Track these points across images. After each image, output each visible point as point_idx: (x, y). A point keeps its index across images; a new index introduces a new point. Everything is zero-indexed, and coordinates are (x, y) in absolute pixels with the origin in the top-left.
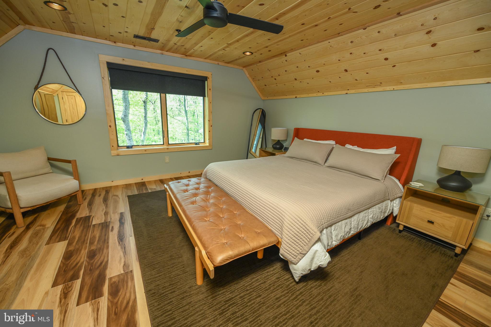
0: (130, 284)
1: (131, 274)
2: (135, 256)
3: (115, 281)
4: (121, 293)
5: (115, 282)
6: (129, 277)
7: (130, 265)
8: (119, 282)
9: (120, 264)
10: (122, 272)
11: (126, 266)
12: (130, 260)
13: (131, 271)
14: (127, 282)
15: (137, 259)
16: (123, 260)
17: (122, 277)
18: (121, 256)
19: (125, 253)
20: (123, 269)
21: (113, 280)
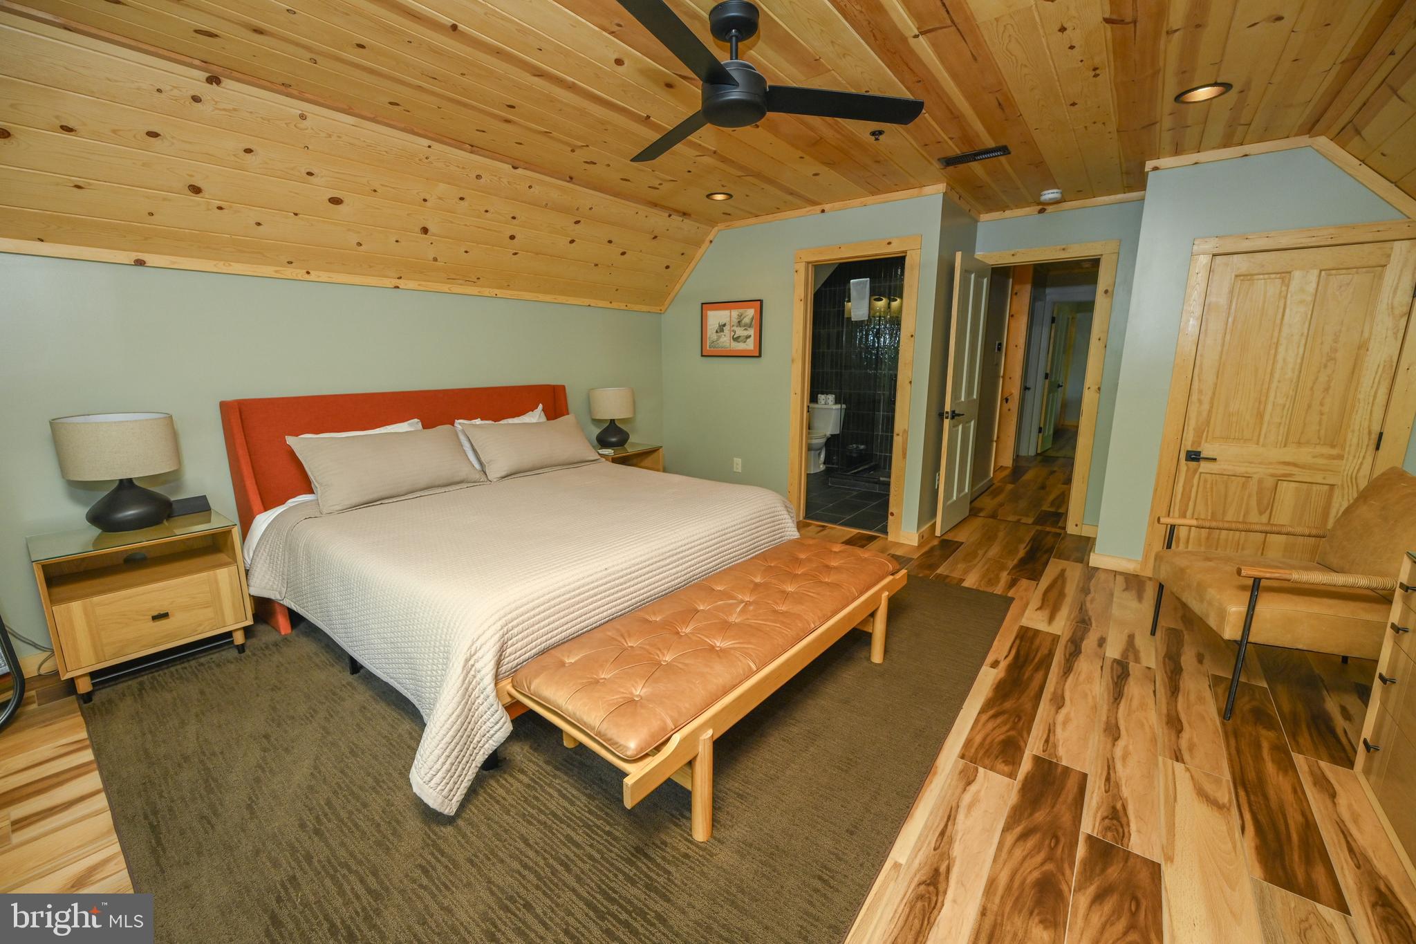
0: (978, 739)
1: (967, 754)
2: (933, 785)
3: (1003, 765)
4: (1000, 736)
5: (1006, 762)
6: (973, 750)
7: (957, 772)
8: (997, 757)
9: (978, 792)
10: (981, 770)
11: (968, 779)
12: (950, 785)
13: (963, 757)
14: (982, 744)
15: (935, 773)
16: (967, 798)
17: (987, 762)
18: (966, 816)
19: (951, 817)
20: (976, 776)
21: (1007, 769)
